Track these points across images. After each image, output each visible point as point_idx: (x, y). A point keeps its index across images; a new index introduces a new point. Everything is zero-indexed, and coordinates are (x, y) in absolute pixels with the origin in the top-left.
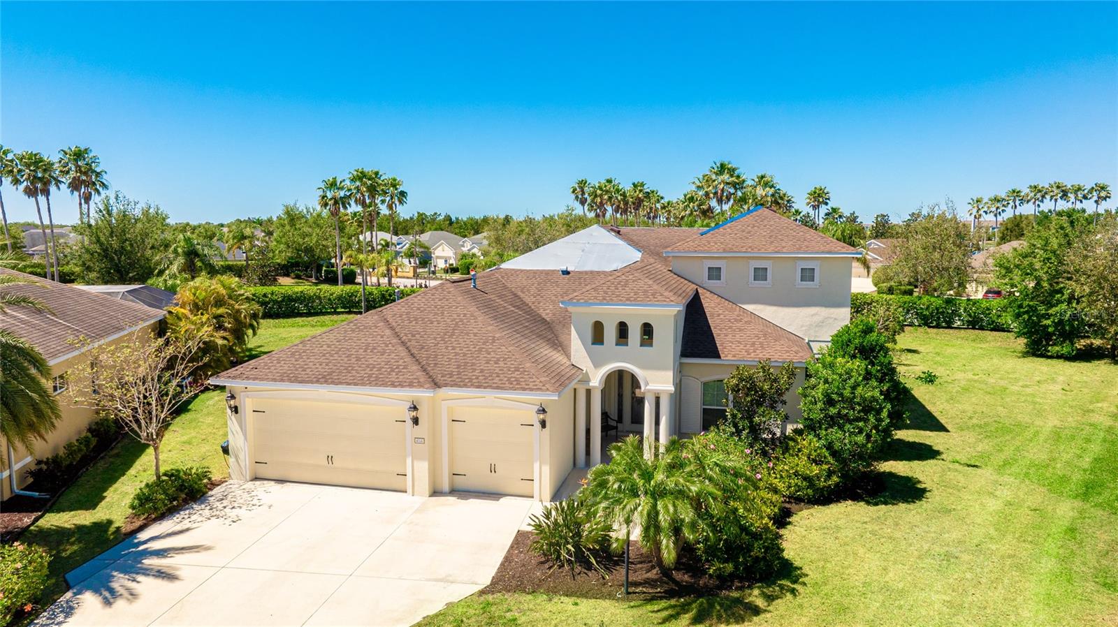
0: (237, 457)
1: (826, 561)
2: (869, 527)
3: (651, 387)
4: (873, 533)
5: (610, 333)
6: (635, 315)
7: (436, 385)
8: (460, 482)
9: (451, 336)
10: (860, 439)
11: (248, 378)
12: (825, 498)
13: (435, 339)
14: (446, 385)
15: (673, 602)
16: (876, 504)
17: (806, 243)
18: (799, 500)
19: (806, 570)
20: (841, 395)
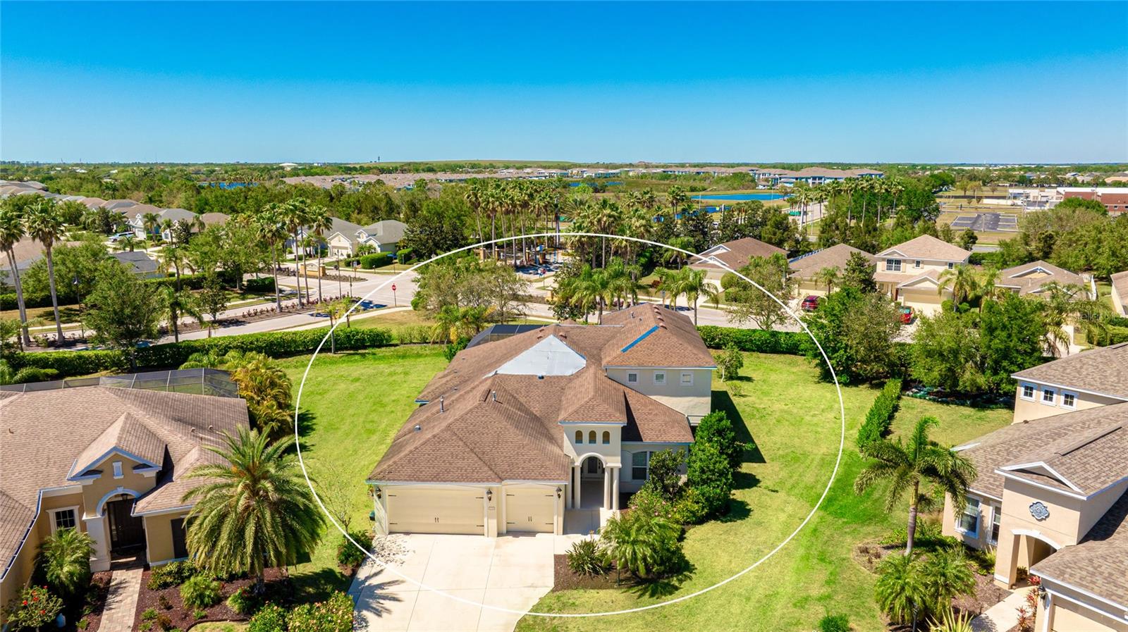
0: (380, 523)
1: (704, 559)
2: (723, 537)
3: (609, 465)
4: (725, 540)
5: (586, 437)
6: (599, 428)
7: (501, 479)
8: (512, 527)
9: (498, 444)
10: (718, 491)
11: (389, 480)
12: (701, 521)
13: (489, 446)
14: (506, 479)
15: (640, 587)
16: (726, 522)
17: (686, 359)
18: (688, 523)
19: (696, 566)
20: (708, 467)
